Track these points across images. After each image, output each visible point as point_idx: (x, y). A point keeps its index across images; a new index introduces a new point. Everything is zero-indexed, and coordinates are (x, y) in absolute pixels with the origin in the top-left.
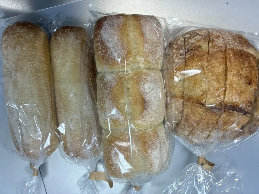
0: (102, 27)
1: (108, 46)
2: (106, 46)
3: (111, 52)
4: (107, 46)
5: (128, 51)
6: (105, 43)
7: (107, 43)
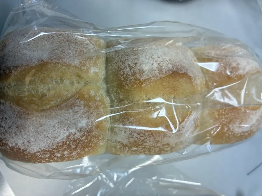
0: (19, 149)
1: (64, 138)
2: (63, 142)
3: (77, 133)
4: (64, 140)
5: (78, 99)
6: (58, 144)
7: (58, 140)
